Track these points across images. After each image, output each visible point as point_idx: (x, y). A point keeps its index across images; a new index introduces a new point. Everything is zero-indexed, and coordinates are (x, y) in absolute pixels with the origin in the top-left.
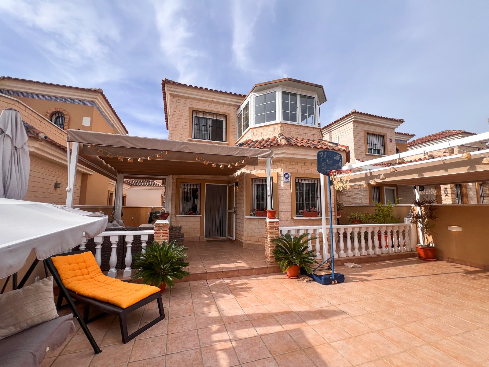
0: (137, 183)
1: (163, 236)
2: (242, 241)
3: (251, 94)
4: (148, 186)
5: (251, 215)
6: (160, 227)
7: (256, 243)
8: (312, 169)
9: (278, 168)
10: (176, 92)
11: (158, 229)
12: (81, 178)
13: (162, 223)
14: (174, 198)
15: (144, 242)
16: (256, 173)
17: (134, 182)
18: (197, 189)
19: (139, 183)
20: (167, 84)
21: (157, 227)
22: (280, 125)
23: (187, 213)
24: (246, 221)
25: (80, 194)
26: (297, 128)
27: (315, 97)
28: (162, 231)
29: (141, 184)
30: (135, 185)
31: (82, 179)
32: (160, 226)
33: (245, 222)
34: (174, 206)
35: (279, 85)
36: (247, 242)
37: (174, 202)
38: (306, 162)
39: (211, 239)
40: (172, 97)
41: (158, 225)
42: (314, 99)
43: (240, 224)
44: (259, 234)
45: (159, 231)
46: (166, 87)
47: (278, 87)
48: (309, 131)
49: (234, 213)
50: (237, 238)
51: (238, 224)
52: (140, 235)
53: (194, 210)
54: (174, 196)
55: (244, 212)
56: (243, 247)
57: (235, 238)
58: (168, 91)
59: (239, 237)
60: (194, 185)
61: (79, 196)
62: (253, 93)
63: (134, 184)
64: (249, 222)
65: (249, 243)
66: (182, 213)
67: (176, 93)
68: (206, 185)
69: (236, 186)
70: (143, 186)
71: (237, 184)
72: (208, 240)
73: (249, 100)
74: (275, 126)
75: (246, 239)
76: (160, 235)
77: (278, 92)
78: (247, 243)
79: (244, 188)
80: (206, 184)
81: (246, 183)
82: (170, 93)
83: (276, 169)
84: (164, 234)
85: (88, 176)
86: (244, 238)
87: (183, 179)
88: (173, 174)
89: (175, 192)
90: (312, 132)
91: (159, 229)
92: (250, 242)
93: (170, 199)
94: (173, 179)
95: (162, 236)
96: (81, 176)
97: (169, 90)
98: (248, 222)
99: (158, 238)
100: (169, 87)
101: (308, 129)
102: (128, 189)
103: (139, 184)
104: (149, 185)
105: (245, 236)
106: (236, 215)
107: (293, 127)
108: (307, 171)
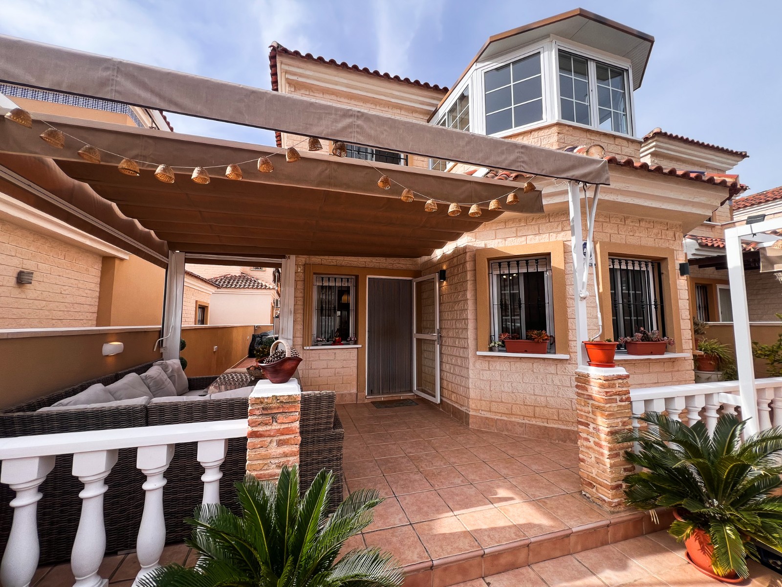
0: (229, 283)
1: (280, 443)
2: (463, 409)
3: (474, 67)
4: (248, 288)
5: (491, 349)
6: (269, 412)
7: (505, 418)
8: (641, 235)
9: (563, 230)
10: (301, 75)
11: (260, 419)
12: (100, 265)
13: (276, 397)
14: (300, 307)
15: (211, 468)
16: (501, 245)
17: (224, 282)
18: (348, 287)
19: (233, 283)
20: (280, 55)
21: (257, 412)
22: (555, 129)
23: (328, 341)
24: (475, 362)
25: (97, 300)
26: (592, 138)
27: (628, 70)
28: (275, 426)
29: (236, 286)
30: (226, 287)
31: (102, 268)
32: (271, 408)
33: (474, 366)
34: (299, 327)
35: (551, 34)
36: (479, 415)
37: (300, 317)
38: (628, 218)
39: (382, 398)
40: (293, 89)
41: (262, 403)
42: (625, 73)
43: (457, 368)
44: (512, 395)
45: (266, 424)
46: (278, 65)
47: (548, 40)
48: (619, 147)
49: (436, 343)
50: (444, 399)
51: (446, 367)
52: (195, 444)
53: (342, 336)
54: (300, 303)
55: (471, 342)
56: (470, 427)
57: (441, 400)
58: (284, 73)
59: (453, 399)
60: (342, 279)
61: (97, 304)
62: (479, 65)
63: (222, 285)
64: (485, 365)
65: (487, 418)
66: (318, 341)
67: (301, 79)
68: (369, 278)
69: (439, 280)
70: (239, 288)
71: (443, 275)
72: (374, 400)
73: (469, 82)
74: (541, 133)
75: (476, 406)
76: (269, 439)
77: (546, 53)
78: (481, 418)
79: (469, 283)
80: (368, 276)
81: (475, 270)
82: (287, 79)
83: (558, 232)
84: (282, 434)
85: (117, 262)
86: (472, 405)
87: (319, 264)
88: (298, 252)
89: (301, 295)
90: (626, 150)
91: (265, 418)
92: (488, 415)
93: (291, 311)
94: (297, 265)
95: (275, 444)
96: (101, 262)
97: (286, 72)
98: (480, 365)
99: (263, 451)
100: (286, 64)
101: (616, 143)
102: (211, 293)
103: (232, 285)
104: (250, 287)
105: (472, 399)
106: (441, 345)
107: (584, 135)
108: (632, 240)
